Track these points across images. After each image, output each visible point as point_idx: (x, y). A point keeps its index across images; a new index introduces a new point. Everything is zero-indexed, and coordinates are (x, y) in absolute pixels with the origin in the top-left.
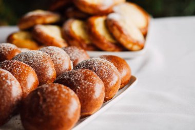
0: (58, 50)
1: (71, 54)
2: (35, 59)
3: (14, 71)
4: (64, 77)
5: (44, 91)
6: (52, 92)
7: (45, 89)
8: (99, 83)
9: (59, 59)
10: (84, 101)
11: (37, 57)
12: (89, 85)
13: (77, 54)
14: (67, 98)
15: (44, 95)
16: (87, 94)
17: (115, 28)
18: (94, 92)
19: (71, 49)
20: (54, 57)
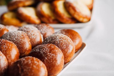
0: (33, 28)
1: (41, 30)
2: (16, 37)
3: (2, 48)
4: (36, 50)
5: (22, 64)
6: (27, 64)
7: (22, 62)
8: (60, 54)
9: (33, 35)
10: (50, 68)
11: (18, 36)
12: (53, 56)
13: (45, 30)
14: (37, 68)
15: (22, 67)
16: (52, 63)
17: (71, 8)
18: (56, 61)
19: (42, 26)
20: (30, 34)
